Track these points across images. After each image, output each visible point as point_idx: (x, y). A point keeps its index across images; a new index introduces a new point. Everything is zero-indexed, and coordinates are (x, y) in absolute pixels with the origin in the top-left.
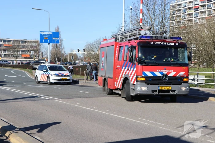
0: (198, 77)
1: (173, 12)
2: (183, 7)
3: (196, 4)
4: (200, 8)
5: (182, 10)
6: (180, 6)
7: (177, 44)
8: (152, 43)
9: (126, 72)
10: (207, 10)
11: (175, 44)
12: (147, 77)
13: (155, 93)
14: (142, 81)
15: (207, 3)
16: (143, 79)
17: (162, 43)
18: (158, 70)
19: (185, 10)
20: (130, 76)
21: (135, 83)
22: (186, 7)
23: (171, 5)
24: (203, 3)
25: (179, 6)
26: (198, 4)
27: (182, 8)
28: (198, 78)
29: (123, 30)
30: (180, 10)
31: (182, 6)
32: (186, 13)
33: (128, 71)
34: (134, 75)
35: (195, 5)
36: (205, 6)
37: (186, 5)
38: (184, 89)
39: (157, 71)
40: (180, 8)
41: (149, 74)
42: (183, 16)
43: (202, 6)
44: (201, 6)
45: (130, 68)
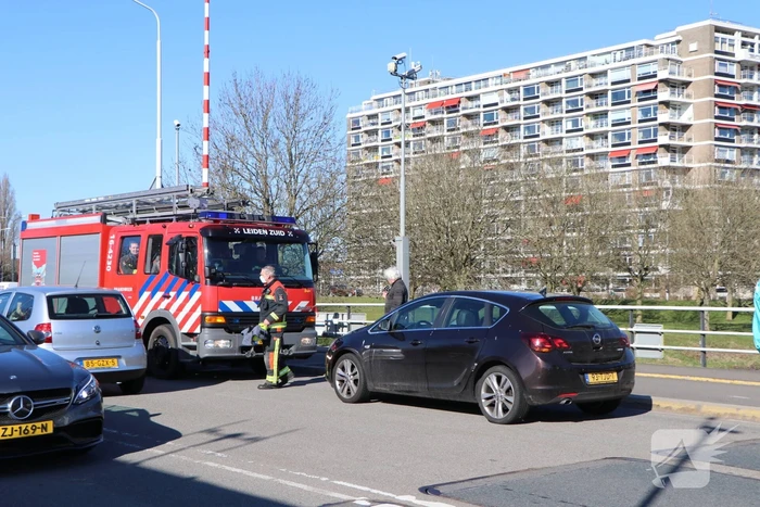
0: (349, 318)
1: (357, 138)
2: (383, 124)
3: (416, 115)
4: (429, 127)
5: (380, 132)
6: (375, 121)
7: (290, 234)
8: (237, 231)
9: (158, 304)
10: (446, 133)
11: (287, 234)
12: (228, 314)
13: (248, 355)
14: (215, 326)
15: (445, 115)
16: (220, 320)
17: (259, 232)
18: (253, 298)
19: (387, 132)
20: (176, 315)
21: (198, 330)
22: (390, 123)
23: (349, 116)
24: (436, 113)
25: (371, 121)
26: (423, 117)
27: (379, 127)
28: (350, 321)
29: (158, 186)
30: (375, 132)
31: (381, 119)
32: (390, 140)
33: (167, 301)
34: (193, 310)
35: (415, 118)
36: (441, 121)
37: (392, 117)
38: (307, 341)
39: (250, 300)
40: (374, 127)
41: (234, 307)
42: (383, 150)
43: (433, 122)
44: (429, 121)
45: (172, 294)
